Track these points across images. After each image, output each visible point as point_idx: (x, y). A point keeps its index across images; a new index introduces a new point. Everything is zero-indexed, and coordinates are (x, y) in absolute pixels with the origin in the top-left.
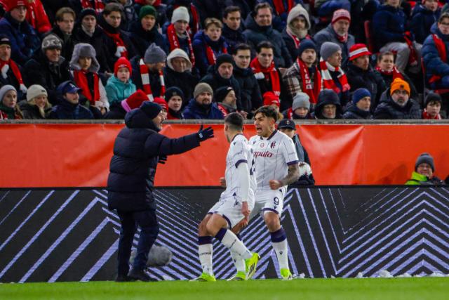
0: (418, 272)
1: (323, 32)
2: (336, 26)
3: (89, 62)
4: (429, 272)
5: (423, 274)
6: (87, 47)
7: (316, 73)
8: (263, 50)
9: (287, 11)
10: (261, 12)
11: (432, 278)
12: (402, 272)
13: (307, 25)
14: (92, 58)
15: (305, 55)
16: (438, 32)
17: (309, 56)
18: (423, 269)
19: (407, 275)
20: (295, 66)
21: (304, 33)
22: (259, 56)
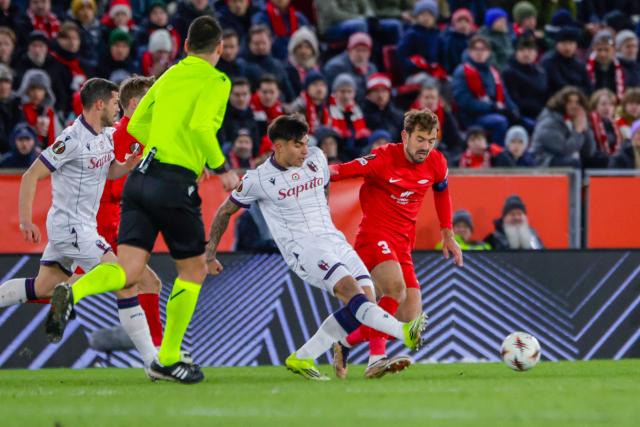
0: (446, 356)
1: (337, 61)
2: (353, 55)
3: (40, 94)
4: (459, 357)
5: (452, 360)
6: (39, 76)
7: (324, 112)
8: (264, 86)
9: (289, 34)
10: (255, 38)
11: (464, 364)
12: (426, 356)
13: (313, 53)
14: (45, 89)
15: (313, 90)
16: (470, 60)
17: (319, 90)
18: (452, 353)
19: (433, 360)
20: (300, 101)
21: (311, 63)
22: (260, 94)
